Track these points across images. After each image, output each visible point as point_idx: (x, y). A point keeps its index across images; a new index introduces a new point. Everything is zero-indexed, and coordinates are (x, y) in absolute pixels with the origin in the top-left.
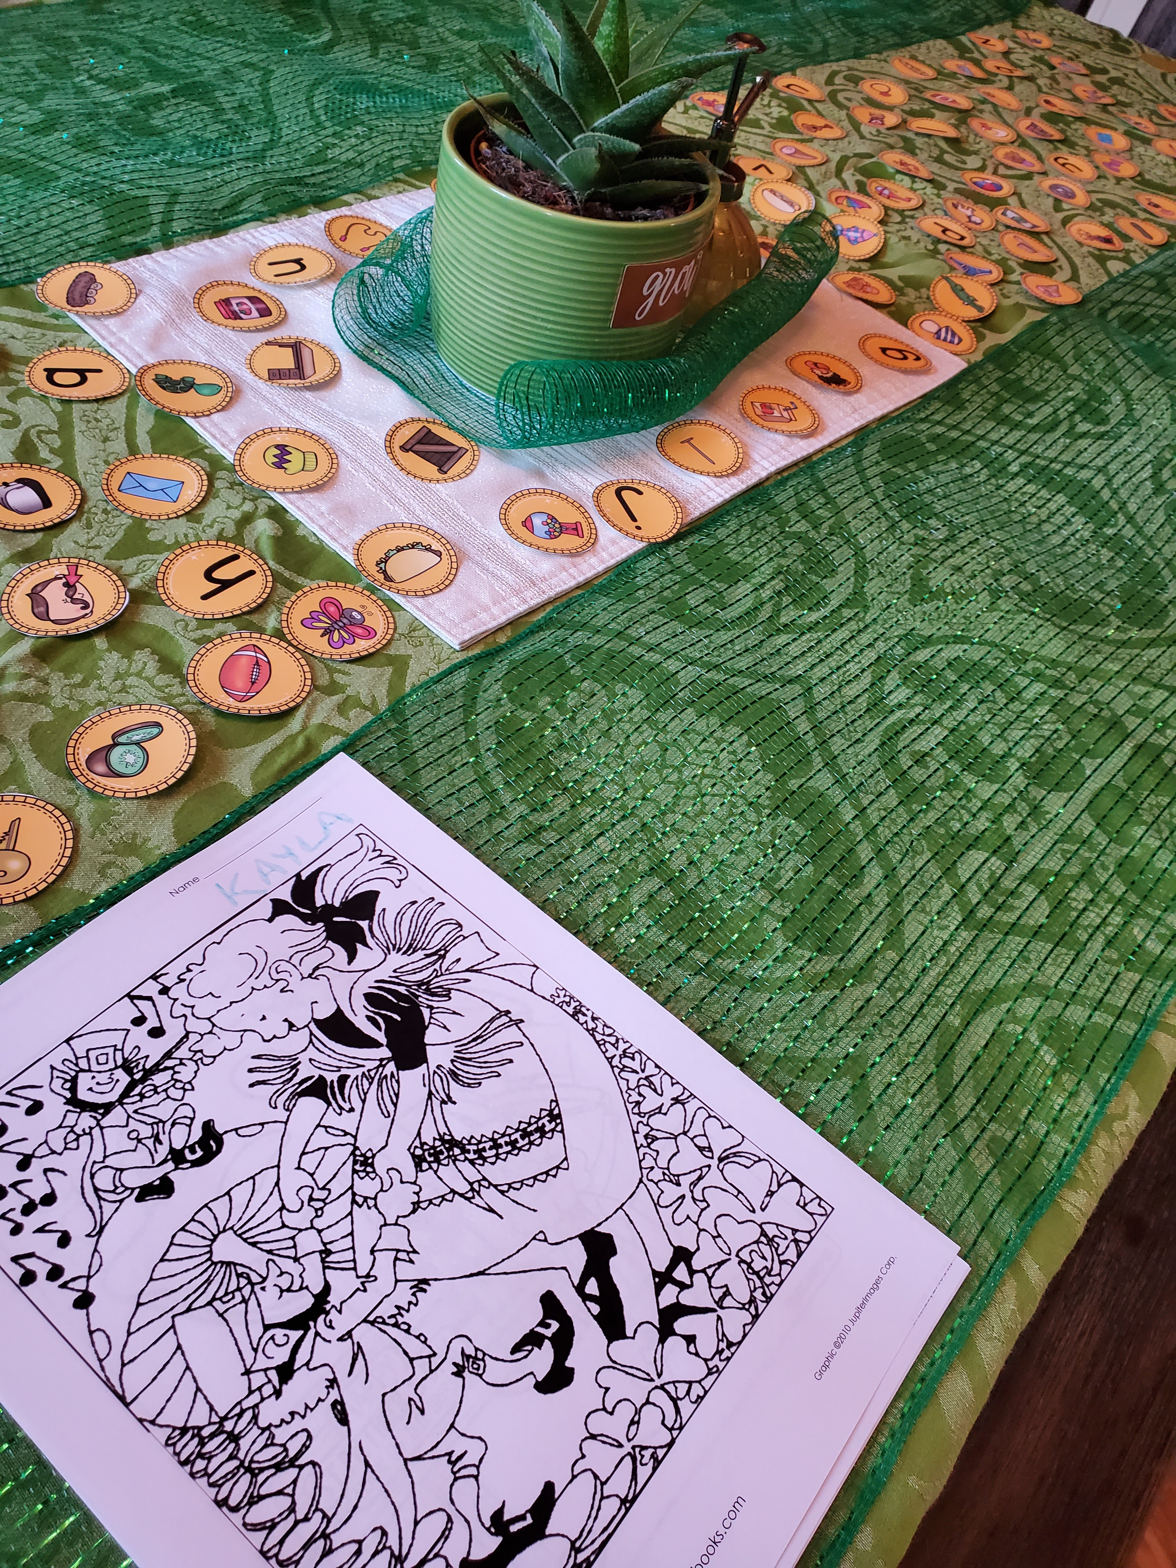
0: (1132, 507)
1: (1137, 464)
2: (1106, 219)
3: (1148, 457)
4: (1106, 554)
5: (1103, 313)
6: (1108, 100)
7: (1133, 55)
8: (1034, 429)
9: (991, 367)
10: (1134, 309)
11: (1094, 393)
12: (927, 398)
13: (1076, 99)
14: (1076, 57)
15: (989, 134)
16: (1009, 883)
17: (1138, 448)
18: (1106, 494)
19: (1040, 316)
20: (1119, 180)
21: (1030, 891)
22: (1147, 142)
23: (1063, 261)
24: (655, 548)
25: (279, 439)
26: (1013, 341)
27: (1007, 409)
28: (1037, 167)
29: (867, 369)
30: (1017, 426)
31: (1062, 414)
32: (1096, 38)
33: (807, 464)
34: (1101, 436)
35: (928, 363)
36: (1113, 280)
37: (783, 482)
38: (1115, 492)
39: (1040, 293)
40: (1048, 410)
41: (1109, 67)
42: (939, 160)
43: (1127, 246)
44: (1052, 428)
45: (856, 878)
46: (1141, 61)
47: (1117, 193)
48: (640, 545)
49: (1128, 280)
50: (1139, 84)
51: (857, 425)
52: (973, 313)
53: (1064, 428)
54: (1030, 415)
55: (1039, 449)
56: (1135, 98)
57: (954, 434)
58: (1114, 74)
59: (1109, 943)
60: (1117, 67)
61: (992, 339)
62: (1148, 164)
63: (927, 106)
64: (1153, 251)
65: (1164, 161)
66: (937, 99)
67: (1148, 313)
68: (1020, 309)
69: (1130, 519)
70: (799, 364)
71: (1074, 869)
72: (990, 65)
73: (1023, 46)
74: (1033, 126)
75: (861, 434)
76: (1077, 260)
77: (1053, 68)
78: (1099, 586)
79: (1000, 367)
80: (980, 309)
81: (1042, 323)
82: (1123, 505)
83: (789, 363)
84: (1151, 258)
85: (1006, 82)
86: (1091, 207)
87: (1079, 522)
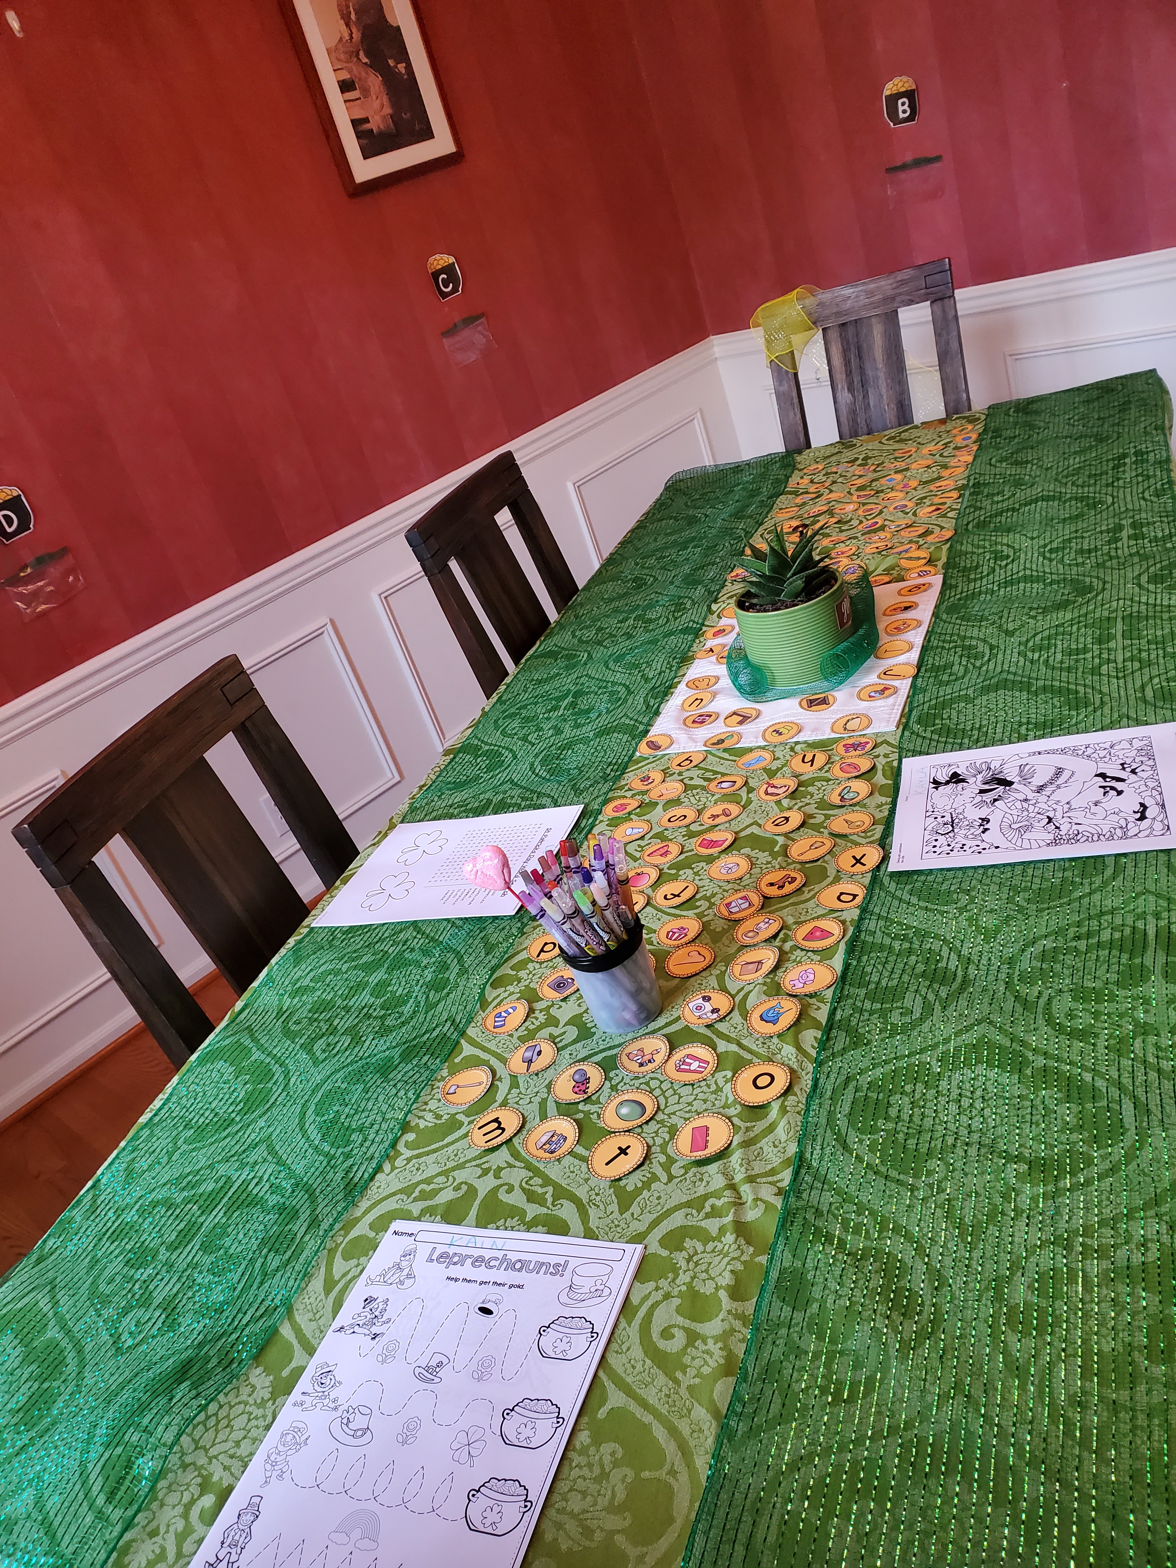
0: (1048, 570)
1: (1034, 559)
2: (928, 504)
3: (1036, 555)
4: (1054, 586)
5: (967, 530)
6: (873, 468)
7: (858, 445)
8: (988, 575)
9: (951, 571)
10: (975, 521)
11: (996, 552)
12: (942, 593)
13: (860, 476)
14: (839, 462)
15: (847, 510)
16: (1120, 666)
17: (1030, 555)
18: (1035, 573)
19: (948, 545)
20: (915, 489)
21: (1129, 664)
22: (907, 469)
23: (931, 526)
24: (916, 677)
25: (771, 729)
26: (948, 558)
27: (972, 576)
28: (880, 507)
29: (913, 598)
30: (981, 578)
31: (992, 565)
32: (836, 450)
33: (929, 634)
34: (1013, 561)
35: (929, 584)
36: (957, 519)
37: (929, 641)
38: (1037, 571)
39: (937, 540)
40: (986, 567)
41: (856, 456)
42: (842, 531)
43: (946, 506)
44: (994, 570)
45: (1077, 692)
46: (865, 444)
47: (921, 493)
48: (911, 679)
49: (961, 515)
50: (876, 453)
51: (931, 613)
52: (924, 561)
53: (997, 568)
54: (982, 572)
55: (997, 578)
56: (883, 458)
57: (964, 594)
58: (861, 457)
59: (1164, 657)
60: (859, 453)
61: (940, 564)
62: (919, 476)
63: (812, 519)
64: (960, 500)
65: (923, 470)
66: (811, 515)
67: (982, 518)
68: (939, 548)
69: (1051, 573)
70: (888, 612)
71: (1135, 652)
72: (812, 489)
73: (814, 474)
74: (858, 497)
75: (935, 615)
76: (936, 522)
77: (836, 473)
78: (1063, 594)
79: (954, 568)
80: (925, 558)
81: (951, 546)
82: (1044, 572)
83: (884, 614)
84: (962, 503)
85: (828, 491)
86: (917, 504)
87: (1035, 585)
